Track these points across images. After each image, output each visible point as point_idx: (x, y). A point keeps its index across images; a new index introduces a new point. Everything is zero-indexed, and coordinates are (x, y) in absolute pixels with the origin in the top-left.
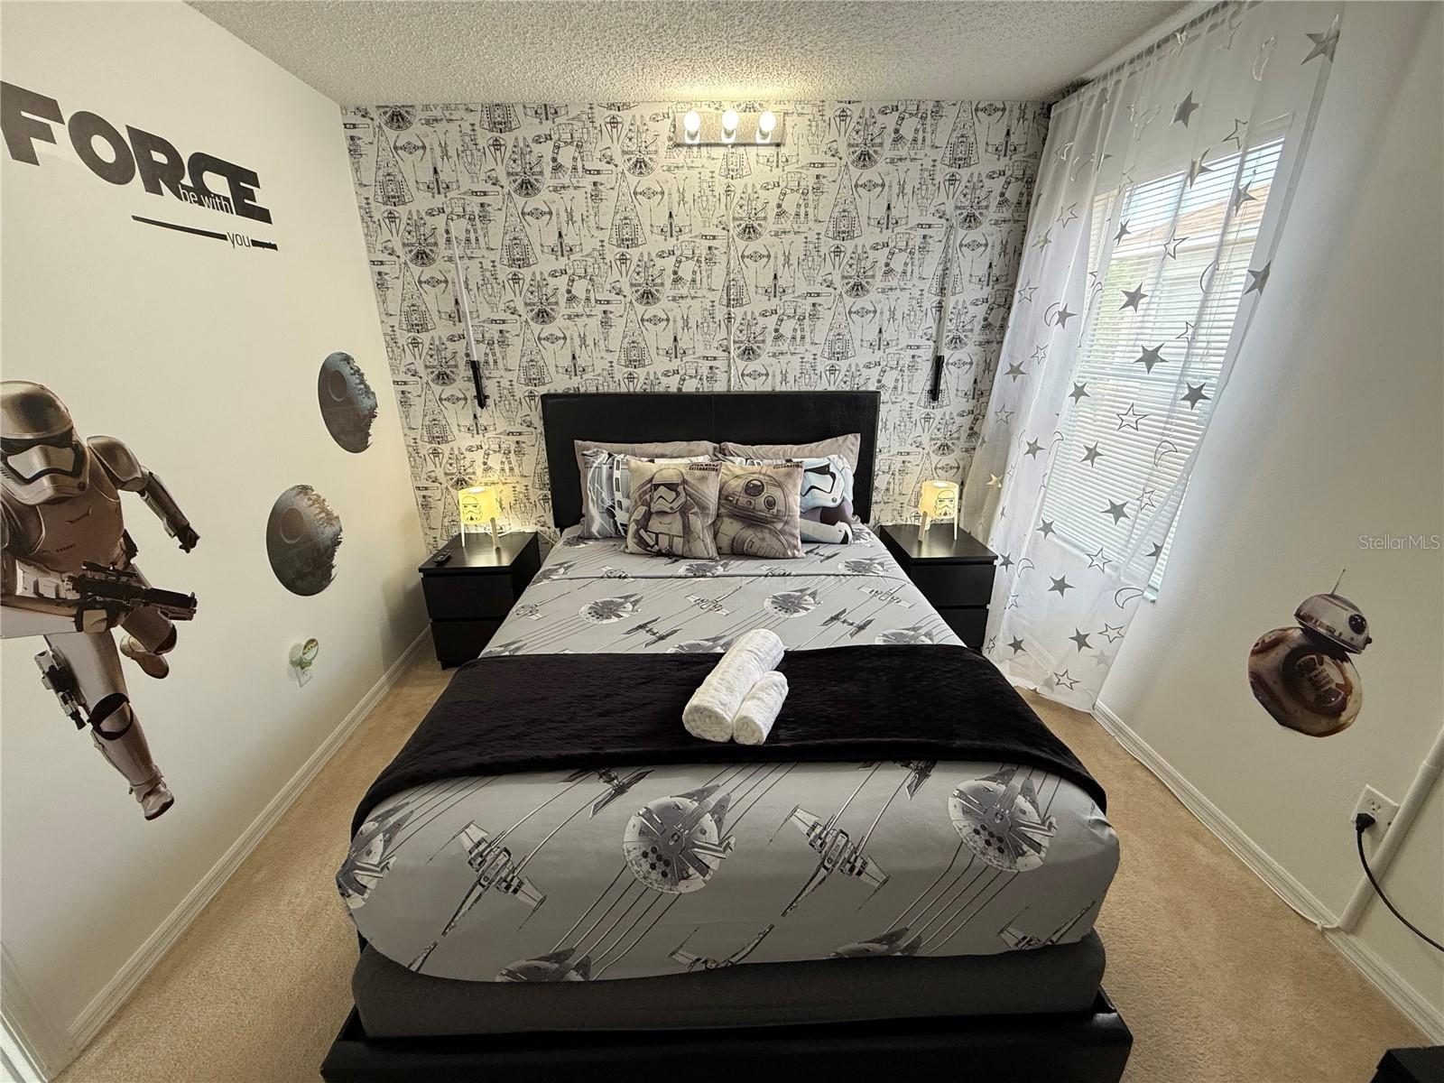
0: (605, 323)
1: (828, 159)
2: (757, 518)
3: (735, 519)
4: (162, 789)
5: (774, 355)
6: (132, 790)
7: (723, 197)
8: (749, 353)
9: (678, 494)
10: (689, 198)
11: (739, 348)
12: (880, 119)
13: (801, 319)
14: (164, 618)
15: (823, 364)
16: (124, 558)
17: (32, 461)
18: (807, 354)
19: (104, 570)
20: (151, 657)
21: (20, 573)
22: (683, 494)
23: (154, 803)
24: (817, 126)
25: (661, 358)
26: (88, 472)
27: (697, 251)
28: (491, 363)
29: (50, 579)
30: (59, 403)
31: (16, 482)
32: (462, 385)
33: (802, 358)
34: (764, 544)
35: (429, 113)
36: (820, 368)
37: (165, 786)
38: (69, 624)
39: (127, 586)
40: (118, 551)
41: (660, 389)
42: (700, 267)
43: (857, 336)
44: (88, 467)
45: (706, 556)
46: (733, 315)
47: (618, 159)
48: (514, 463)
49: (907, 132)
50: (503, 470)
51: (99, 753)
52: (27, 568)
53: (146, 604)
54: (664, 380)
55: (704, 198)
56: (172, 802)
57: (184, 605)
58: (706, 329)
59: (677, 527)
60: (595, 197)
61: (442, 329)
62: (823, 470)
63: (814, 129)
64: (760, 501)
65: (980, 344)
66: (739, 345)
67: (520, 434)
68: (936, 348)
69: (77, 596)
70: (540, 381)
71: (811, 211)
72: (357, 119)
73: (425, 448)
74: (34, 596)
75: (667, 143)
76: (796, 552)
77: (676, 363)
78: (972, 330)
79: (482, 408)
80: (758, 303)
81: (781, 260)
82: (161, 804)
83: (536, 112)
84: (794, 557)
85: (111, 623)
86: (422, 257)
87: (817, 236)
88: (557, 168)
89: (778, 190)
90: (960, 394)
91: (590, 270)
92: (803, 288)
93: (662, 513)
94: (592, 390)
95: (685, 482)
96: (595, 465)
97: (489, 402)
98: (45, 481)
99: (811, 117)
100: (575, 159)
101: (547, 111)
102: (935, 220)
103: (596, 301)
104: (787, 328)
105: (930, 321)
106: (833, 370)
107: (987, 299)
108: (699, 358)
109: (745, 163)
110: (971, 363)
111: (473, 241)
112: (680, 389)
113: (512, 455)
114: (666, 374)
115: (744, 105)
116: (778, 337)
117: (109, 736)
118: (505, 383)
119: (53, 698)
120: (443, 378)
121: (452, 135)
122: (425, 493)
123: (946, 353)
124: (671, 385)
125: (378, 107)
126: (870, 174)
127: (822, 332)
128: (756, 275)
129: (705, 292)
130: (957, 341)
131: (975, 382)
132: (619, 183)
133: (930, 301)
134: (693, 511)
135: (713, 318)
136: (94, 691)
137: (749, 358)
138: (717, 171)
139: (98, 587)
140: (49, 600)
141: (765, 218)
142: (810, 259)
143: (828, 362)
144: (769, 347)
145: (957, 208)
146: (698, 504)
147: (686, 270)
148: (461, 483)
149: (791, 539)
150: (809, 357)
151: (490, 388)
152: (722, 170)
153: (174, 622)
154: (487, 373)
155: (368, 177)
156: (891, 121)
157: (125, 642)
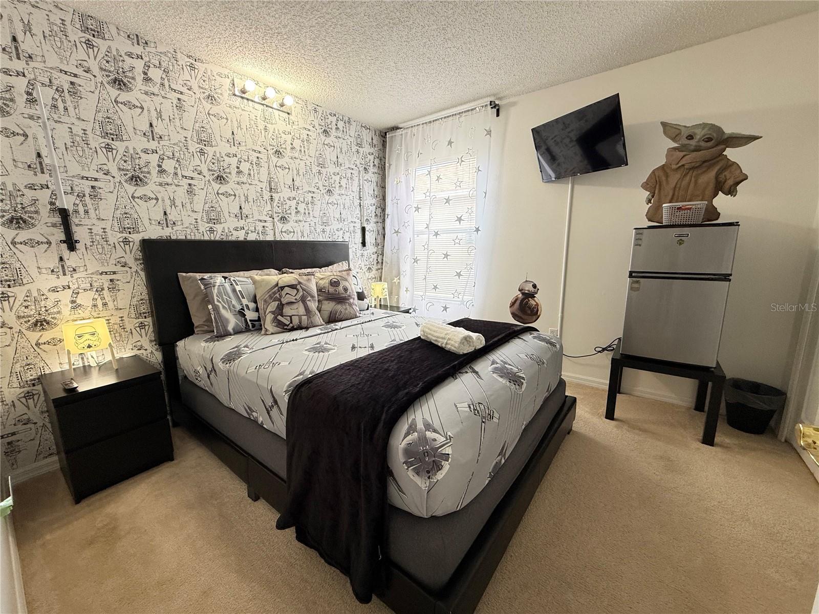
0: (190, 192)
1: (311, 128)
3: (329, 301)
5: (296, 222)
7: (263, 132)
8: (284, 219)
9: (298, 290)
10: (243, 126)
11: (278, 216)
12: (330, 117)
13: (307, 204)
18: (311, 222)
22: (301, 290)
24: (305, 111)
25: (232, 219)
27: (250, 158)
28: (82, 212)
32: (46, 230)
36: (318, 230)
41: (233, 238)
42: (252, 167)
43: (332, 215)
46: (273, 198)
47: (196, 90)
49: (340, 126)
50: (95, 305)
54: (234, 233)
55: (252, 129)
58: (258, 204)
59: (301, 310)
60: (180, 108)
61: (18, 177)
68: (362, 224)
70: (134, 230)
71: (306, 150)
75: (228, 92)
76: (359, 314)
77: (242, 223)
78: (372, 217)
79: (70, 251)
80: (286, 193)
81: (295, 172)
83: (128, 36)
87: (310, 163)
88: (148, 79)
89: (290, 136)
90: (372, 244)
91: (177, 155)
92: (306, 188)
93: (290, 303)
95: (300, 283)
97: (80, 246)
99: (302, 106)
100: (162, 78)
101: (138, 39)
102: (354, 167)
103: (183, 176)
104: (301, 207)
105: (358, 211)
106: (324, 231)
107: (375, 204)
108: (256, 220)
109: (273, 117)
110: (374, 231)
111: (61, 109)
112: (245, 239)
113: (106, 292)
114: (236, 229)
116: (297, 212)
120: (18, 222)
123: (365, 226)
124: (240, 236)
126: (329, 140)
127: (317, 211)
128: (283, 177)
129: (257, 182)
130: (368, 221)
131: (376, 239)
132: (197, 104)
133: (357, 202)
134: (308, 299)
135: (262, 197)
137: (284, 222)
138: (259, 117)
141: (285, 149)
142: (308, 174)
143: (321, 227)
144: (293, 217)
145: (361, 164)
146: (309, 294)
147: (245, 167)
148: (41, 324)
150: (313, 224)
152: (262, 117)
154: (77, 220)
156: (334, 120)
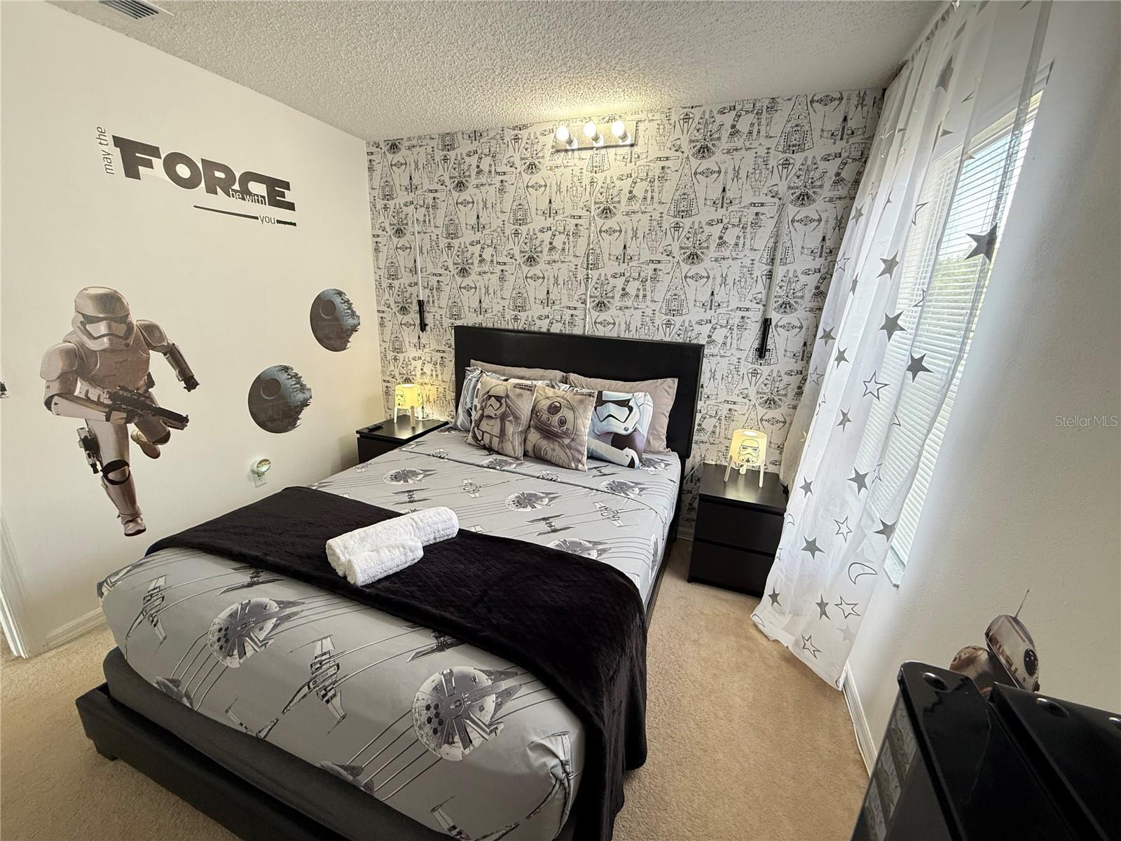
0: (502, 279)
1: (672, 153)
2: (552, 432)
3: (536, 430)
4: (139, 521)
5: (621, 309)
6: (119, 516)
7: (588, 187)
8: (601, 306)
9: (501, 405)
10: (564, 188)
11: (594, 301)
12: (719, 118)
13: (644, 281)
14: (164, 425)
15: (660, 319)
16: (145, 388)
17: (102, 328)
18: (647, 309)
19: (130, 391)
20: (150, 445)
21: (79, 384)
22: (504, 405)
23: (132, 527)
24: (664, 128)
25: (537, 306)
26: (133, 339)
27: (567, 228)
28: (431, 302)
29: (97, 390)
30: (123, 300)
31: (88, 338)
32: (414, 317)
33: (643, 312)
34: (555, 454)
35: (410, 142)
36: (658, 322)
37: (142, 520)
38: (102, 416)
39: (144, 403)
40: (142, 383)
41: (534, 329)
42: (568, 239)
43: (691, 298)
44: (134, 335)
45: (513, 454)
46: (590, 276)
47: (518, 163)
48: (439, 372)
49: (743, 126)
50: (432, 375)
51: (103, 490)
52: (83, 382)
53: (153, 415)
54: (538, 322)
55: (575, 188)
56: (144, 530)
57: (180, 421)
58: (570, 286)
59: (496, 431)
60: (502, 190)
61: (406, 279)
62: (623, 403)
63: (661, 131)
64: (555, 419)
65: (811, 310)
66: (593, 299)
67: (444, 352)
68: (765, 312)
69: (111, 402)
70: (458, 317)
71: (656, 195)
72: (374, 149)
73: (390, 355)
74: (84, 397)
75: (551, 150)
76: (580, 466)
77: (547, 311)
78: (802, 297)
79: (423, 332)
80: (610, 267)
81: (630, 234)
82: (136, 529)
83: (469, 136)
84: (577, 469)
85: (129, 421)
86: (399, 232)
87: (660, 215)
88: (479, 172)
89: (630, 180)
90: (788, 354)
91: (494, 241)
92: (646, 256)
93: (490, 417)
94: (490, 325)
95: (507, 396)
96: (469, 377)
97: (428, 328)
98: (105, 339)
99: (659, 122)
100: (490, 165)
101: (476, 135)
102: (769, 199)
103: (497, 262)
104: (632, 288)
105: (760, 287)
106: (668, 324)
107: (819, 270)
108: (564, 307)
109: (606, 161)
110: (801, 328)
111: (427, 222)
112: (548, 330)
113: (438, 366)
114: (540, 318)
115: (607, 119)
116: (625, 294)
117: (112, 482)
118: (438, 317)
119: (83, 453)
120: (404, 310)
121: (421, 155)
122: (387, 384)
123: (775, 316)
124: (543, 326)
125: (385, 141)
126: (709, 163)
127: (661, 292)
128: (611, 246)
129: (571, 258)
130: (786, 306)
131: (805, 344)
132: (517, 180)
133: (761, 269)
134: (509, 419)
135: (576, 277)
136: (109, 455)
137: (601, 310)
138: (585, 169)
139: (124, 400)
140: (92, 401)
141: (619, 202)
142: (654, 233)
143: (665, 317)
144: (617, 302)
145: (789, 188)
146: (513, 414)
147: (558, 242)
148: (407, 381)
149: (576, 454)
150: (649, 312)
151: (429, 319)
152: (589, 167)
153: (169, 428)
154: (428, 308)
155: (376, 184)
156: (728, 119)
157: (135, 433)
